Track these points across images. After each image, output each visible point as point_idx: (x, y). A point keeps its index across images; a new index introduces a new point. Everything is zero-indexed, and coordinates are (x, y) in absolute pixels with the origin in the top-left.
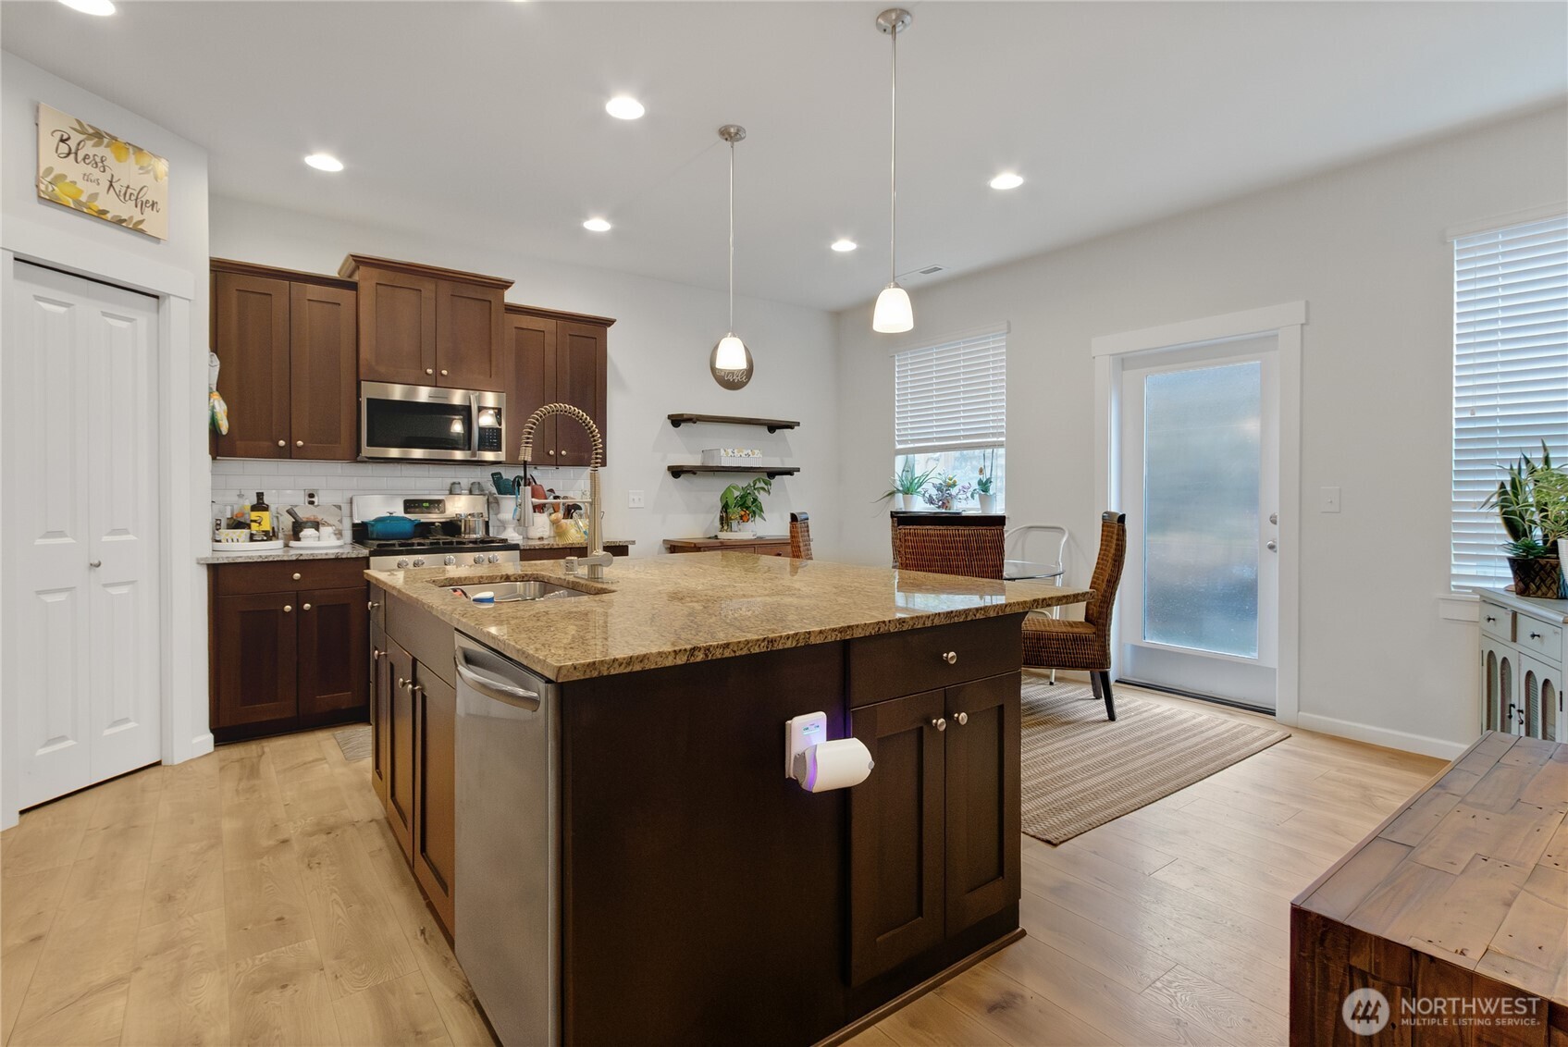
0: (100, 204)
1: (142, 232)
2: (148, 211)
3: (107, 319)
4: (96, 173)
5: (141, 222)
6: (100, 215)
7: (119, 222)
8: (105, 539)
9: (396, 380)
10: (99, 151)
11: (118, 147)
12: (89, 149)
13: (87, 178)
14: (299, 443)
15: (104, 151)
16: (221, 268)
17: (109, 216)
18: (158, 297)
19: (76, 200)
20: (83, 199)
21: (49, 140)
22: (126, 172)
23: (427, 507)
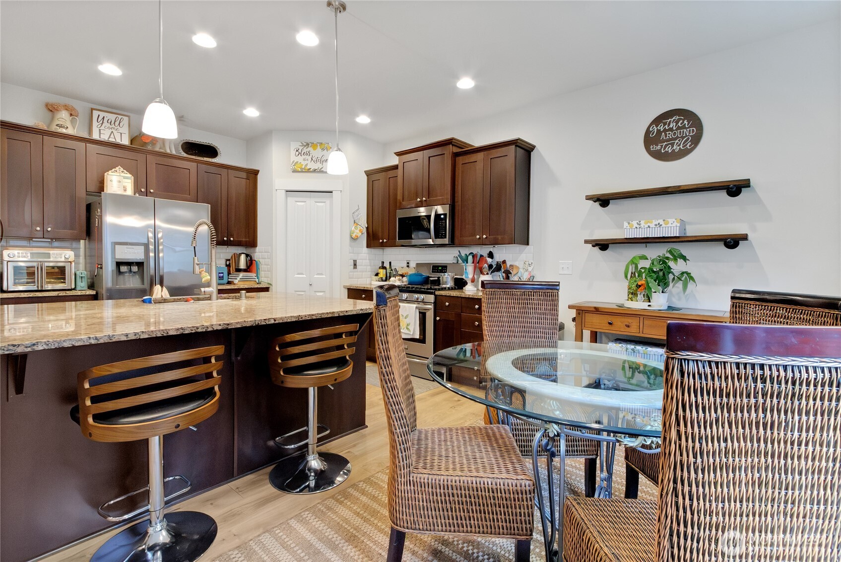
0: (308, 167)
1: (322, 171)
2: (324, 163)
3: (317, 203)
4: (307, 157)
5: (322, 168)
6: (309, 171)
7: (315, 171)
8: (315, 276)
9: (409, 207)
10: (308, 150)
11: (314, 145)
12: (305, 150)
13: (304, 160)
14: (385, 240)
15: (310, 149)
16: (369, 174)
17: (311, 170)
18: (332, 192)
19: (301, 169)
20: (303, 167)
21: (293, 152)
22: (317, 153)
23: (440, 270)
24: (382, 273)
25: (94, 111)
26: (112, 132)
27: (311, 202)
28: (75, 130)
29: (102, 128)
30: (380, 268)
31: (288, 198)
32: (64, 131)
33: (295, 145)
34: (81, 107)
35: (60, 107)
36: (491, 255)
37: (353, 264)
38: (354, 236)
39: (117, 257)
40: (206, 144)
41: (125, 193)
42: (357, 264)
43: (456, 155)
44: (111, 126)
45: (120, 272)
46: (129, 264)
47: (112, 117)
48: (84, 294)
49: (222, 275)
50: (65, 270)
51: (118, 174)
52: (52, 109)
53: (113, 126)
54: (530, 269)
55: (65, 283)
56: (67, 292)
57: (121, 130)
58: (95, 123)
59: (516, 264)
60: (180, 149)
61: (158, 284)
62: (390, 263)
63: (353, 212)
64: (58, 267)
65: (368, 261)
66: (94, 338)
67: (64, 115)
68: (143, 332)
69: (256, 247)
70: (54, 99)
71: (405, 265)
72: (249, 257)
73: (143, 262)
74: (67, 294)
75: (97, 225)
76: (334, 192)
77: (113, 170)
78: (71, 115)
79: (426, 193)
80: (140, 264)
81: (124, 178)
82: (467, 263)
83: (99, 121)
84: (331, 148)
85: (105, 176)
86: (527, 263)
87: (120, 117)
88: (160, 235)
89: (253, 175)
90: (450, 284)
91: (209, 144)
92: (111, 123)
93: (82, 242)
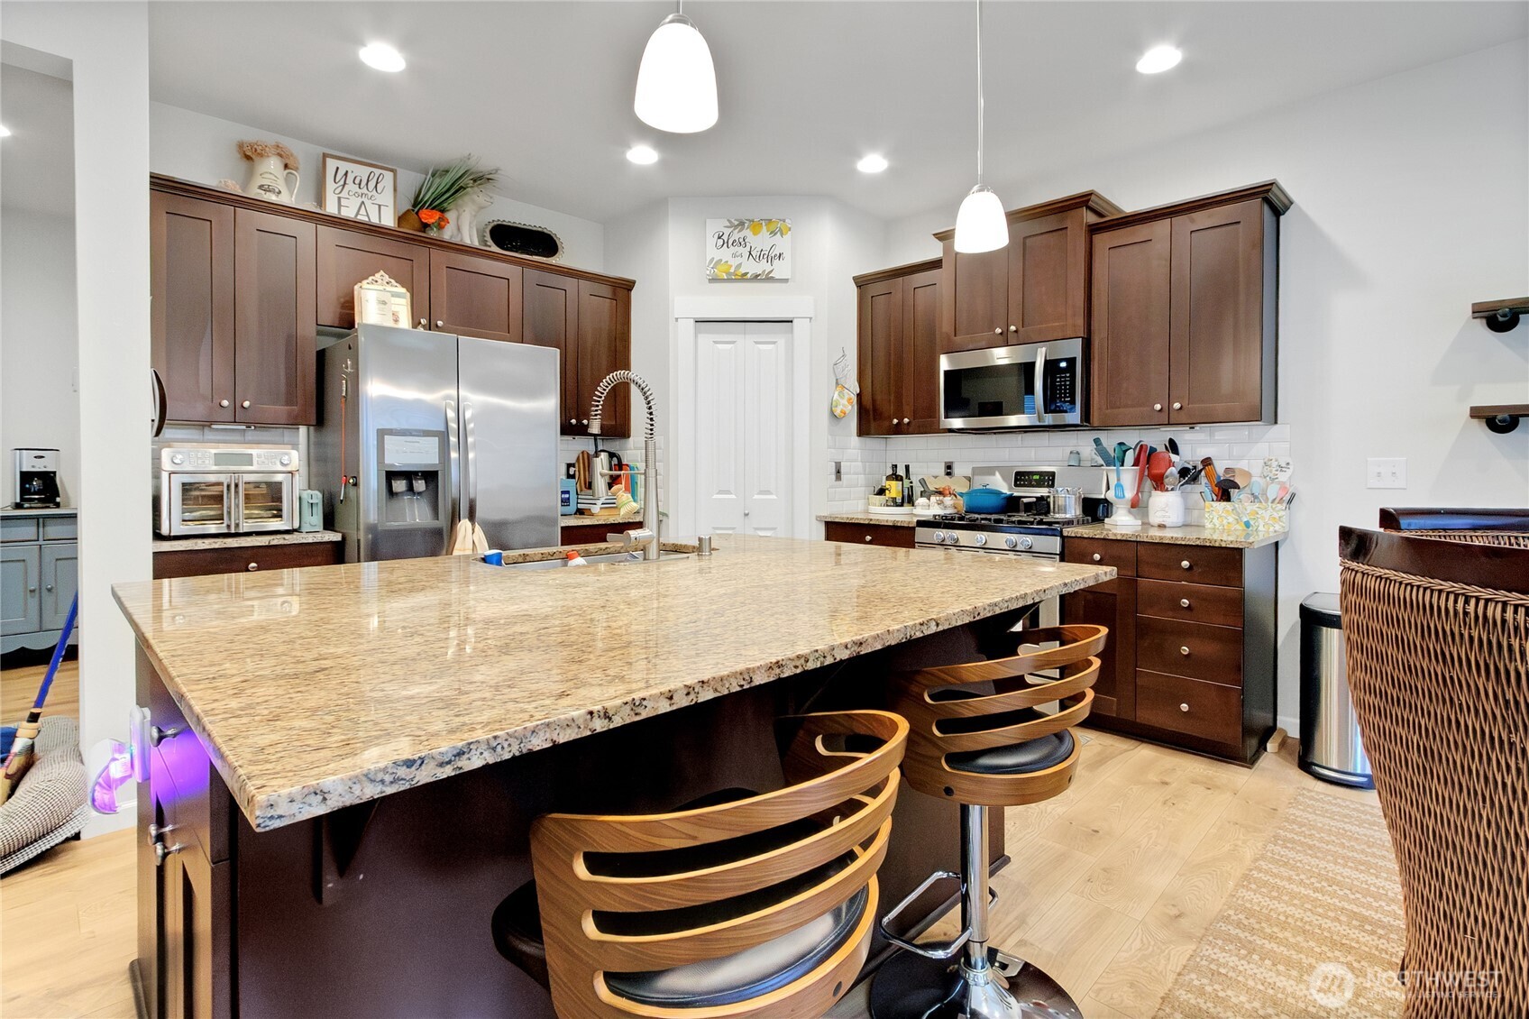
1: (774, 279)
2: (776, 262)
3: (759, 346)
4: (740, 250)
5: (772, 271)
6: (743, 278)
7: (756, 278)
8: (756, 496)
9: (970, 347)
10: (742, 235)
11: (755, 225)
12: (736, 236)
13: (734, 256)
14: (906, 420)
15: (747, 233)
16: (862, 283)
17: (749, 276)
18: (792, 322)
19: (728, 274)
20: (732, 270)
21: (711, 241)
22: (761, 241)
23: (1036, 480)
24: (895, 489)
25: (329, 160)
26: (363, 202)
27: (746, 343)
28: (293, 199)
29: (344, 194)
30: (888, 478)
31: (699, 335)
32: (273, 198)
33: (716, 226)
34: (303, 152)
35: (267, 149)
36: (1173, 446)
37: (834, 470)
38: (838, 412)
39: (388, 461)
40: (534, 229)
41: (396, 326)
42: (842, 471)
43: (1093, 230)
44: (360, 191)
45: (391, 493)
46: (409, 476)
47: (363, 172)
48: (319, 540)
49: (567, 496)
50: (280, 491)
51: (381, 288)
52: (249, 155)
53: (365, 191)
54: (1283, 477)
55: (281, 516)
56: (287, 536)
57: (380, 199)
58: (330, 186)
59: (1242, 465)
60: (488, 238)
61: (464, 518)
62: (907, 468)
63: (834, 362)
64: (269, 484)
65: (860, 464)
66: (602, 714)
67: (271, 168)
68: (703, 682)
69: (629, 437)
70: (251, 135)
71: (941, 470)
72: (615, 459)
73: (437, 472)
74: (286, 542)
75: (344, 394)
76: (795, 321)
77: (371, 278)
78: (286, 166)
79: (1015, 314)
80: (431, 476)
81: (393, 296)
82: (1122, 465)
83: (337, 181)
84: (790, 229)
85: (356, 293)
86: (1274, 464)
87: (378, 171)
88: (468, 414)
89: (622, 290)
90: (1073, 511)
91: (540, 229)
92: (360, 184)
93: (303, 430)
